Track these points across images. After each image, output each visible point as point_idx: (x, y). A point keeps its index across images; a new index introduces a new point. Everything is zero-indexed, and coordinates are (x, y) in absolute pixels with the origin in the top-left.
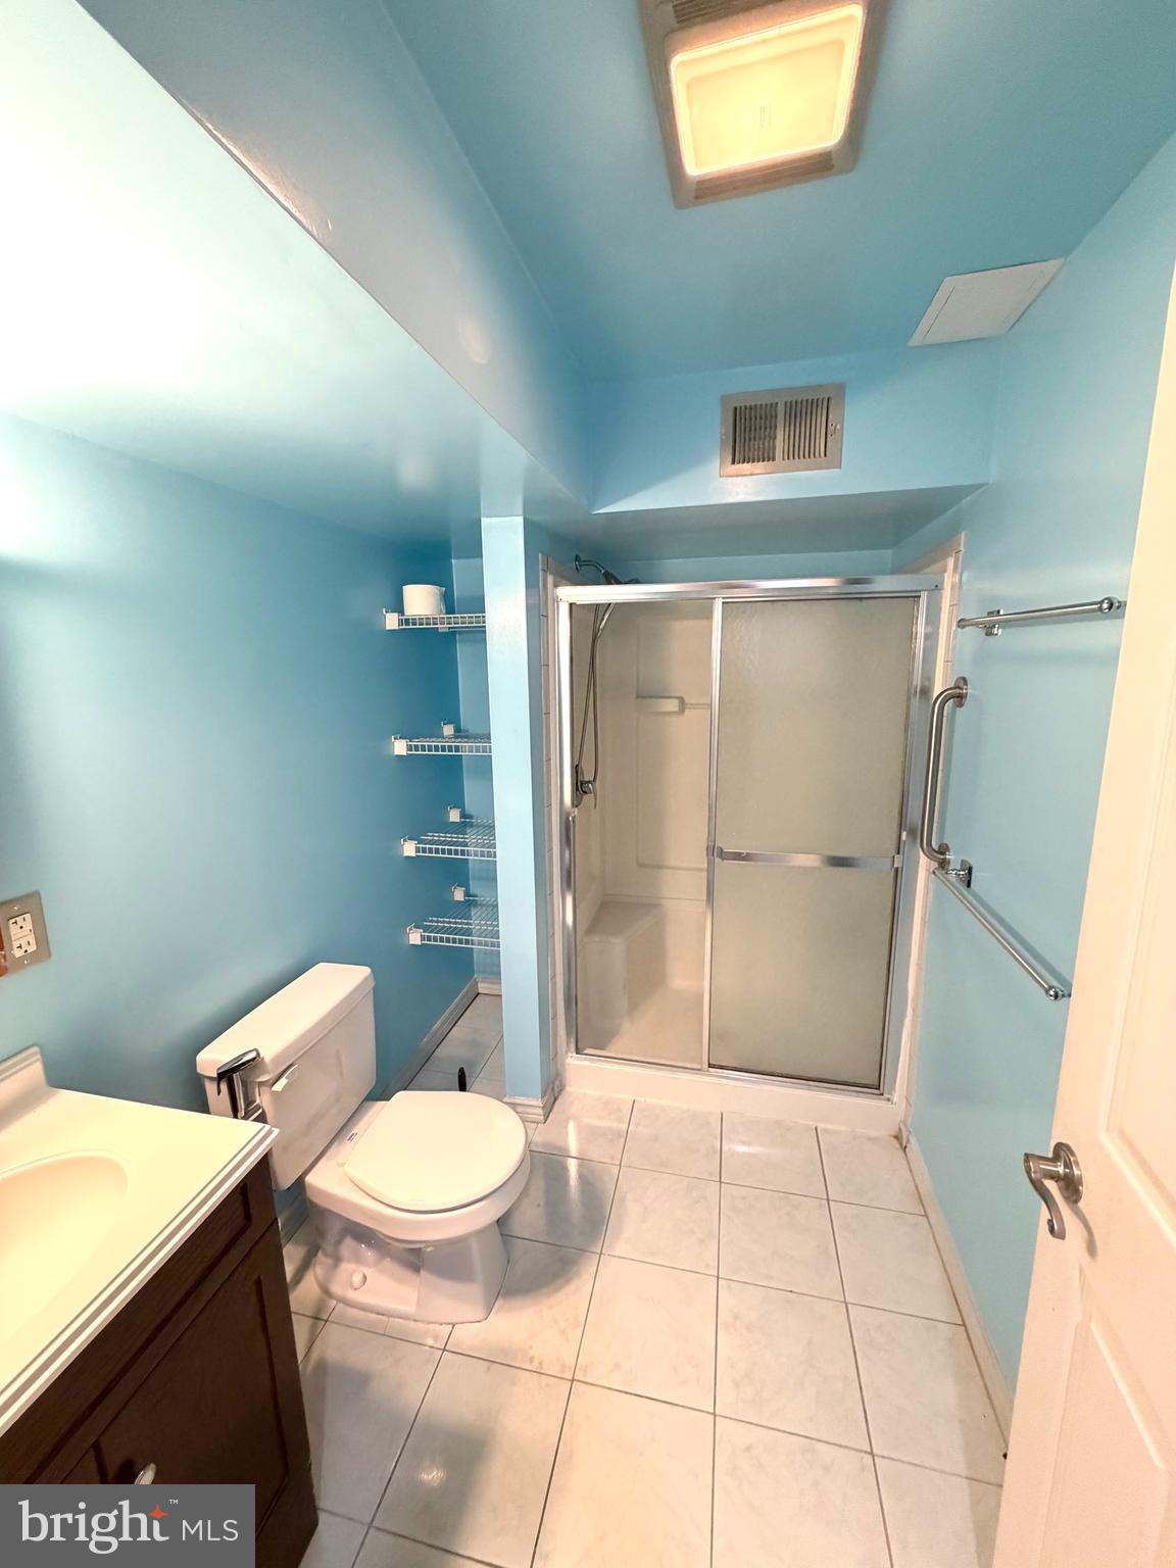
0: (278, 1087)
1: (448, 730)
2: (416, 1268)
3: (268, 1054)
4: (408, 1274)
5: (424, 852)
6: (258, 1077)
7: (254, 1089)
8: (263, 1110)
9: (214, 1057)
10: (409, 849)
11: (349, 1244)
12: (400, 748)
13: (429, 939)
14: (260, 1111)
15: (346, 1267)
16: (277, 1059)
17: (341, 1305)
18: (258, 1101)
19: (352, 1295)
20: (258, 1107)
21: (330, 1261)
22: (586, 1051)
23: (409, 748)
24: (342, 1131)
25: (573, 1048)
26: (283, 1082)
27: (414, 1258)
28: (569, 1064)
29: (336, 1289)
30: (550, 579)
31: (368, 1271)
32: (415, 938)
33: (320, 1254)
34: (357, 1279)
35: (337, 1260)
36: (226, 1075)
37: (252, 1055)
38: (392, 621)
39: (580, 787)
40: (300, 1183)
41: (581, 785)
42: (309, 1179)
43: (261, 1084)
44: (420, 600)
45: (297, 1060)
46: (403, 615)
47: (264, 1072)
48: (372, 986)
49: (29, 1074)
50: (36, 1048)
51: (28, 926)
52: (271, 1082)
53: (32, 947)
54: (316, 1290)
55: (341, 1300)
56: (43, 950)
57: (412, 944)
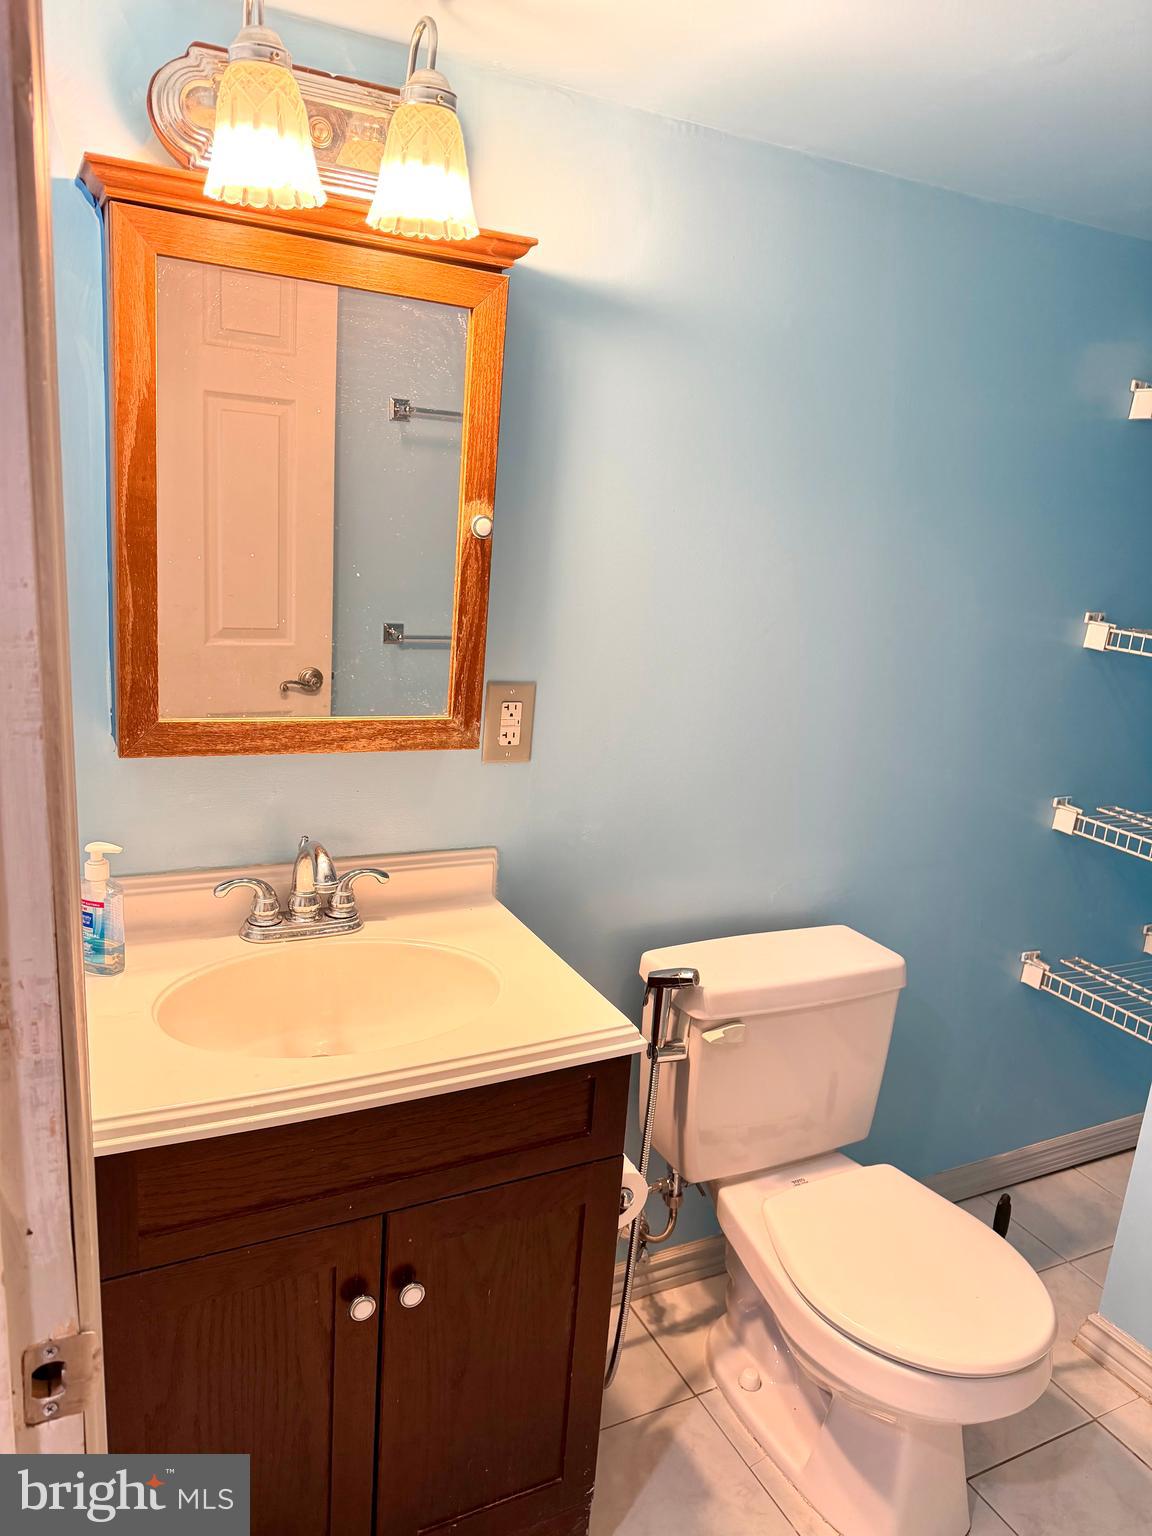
0: (711, 1036)
2: (822, 1418)
3: (709, 985)
4: (810, 1420)
5: (1088, 831)
6: (689, 1010)
7: (684, 1025)
8: (687, 1059)
9: (656, 961)
10: (1064, 819)
11: (756, 1330)
12: (1096, 636)
13: (1055, 985)
14: (683, 1057)
15: (744, 1355)
16: (721, 1000)
17: (718, 1393)
18: (685, 1043)
19: (740, 1397)
20: (682, 1050)
21: (731, 1334)
23: (1112, 639)
24: (792, 1167)
26: (718, 1034)
29: (721, 1368)
31: (768, 1381)
32: (1032, 974)
33: (723, 1319)
34: (749, 1378)
35: (739, 1340)
36: (658, 983)
37: (689, 975)
40: (709, 1191)
42: (725, 1193)
43: (694, 1021)
45: (746, 1018)
47: (701, 1009)
48: (900, 987)
49: (482, 873)
50: (494, 851)
51: (518, 716)
52: (706, 1025)
53: (515, 742)
54: (702, 1356)
55: (722, 1387)
56: (524, 749)
57: (1023, 980)
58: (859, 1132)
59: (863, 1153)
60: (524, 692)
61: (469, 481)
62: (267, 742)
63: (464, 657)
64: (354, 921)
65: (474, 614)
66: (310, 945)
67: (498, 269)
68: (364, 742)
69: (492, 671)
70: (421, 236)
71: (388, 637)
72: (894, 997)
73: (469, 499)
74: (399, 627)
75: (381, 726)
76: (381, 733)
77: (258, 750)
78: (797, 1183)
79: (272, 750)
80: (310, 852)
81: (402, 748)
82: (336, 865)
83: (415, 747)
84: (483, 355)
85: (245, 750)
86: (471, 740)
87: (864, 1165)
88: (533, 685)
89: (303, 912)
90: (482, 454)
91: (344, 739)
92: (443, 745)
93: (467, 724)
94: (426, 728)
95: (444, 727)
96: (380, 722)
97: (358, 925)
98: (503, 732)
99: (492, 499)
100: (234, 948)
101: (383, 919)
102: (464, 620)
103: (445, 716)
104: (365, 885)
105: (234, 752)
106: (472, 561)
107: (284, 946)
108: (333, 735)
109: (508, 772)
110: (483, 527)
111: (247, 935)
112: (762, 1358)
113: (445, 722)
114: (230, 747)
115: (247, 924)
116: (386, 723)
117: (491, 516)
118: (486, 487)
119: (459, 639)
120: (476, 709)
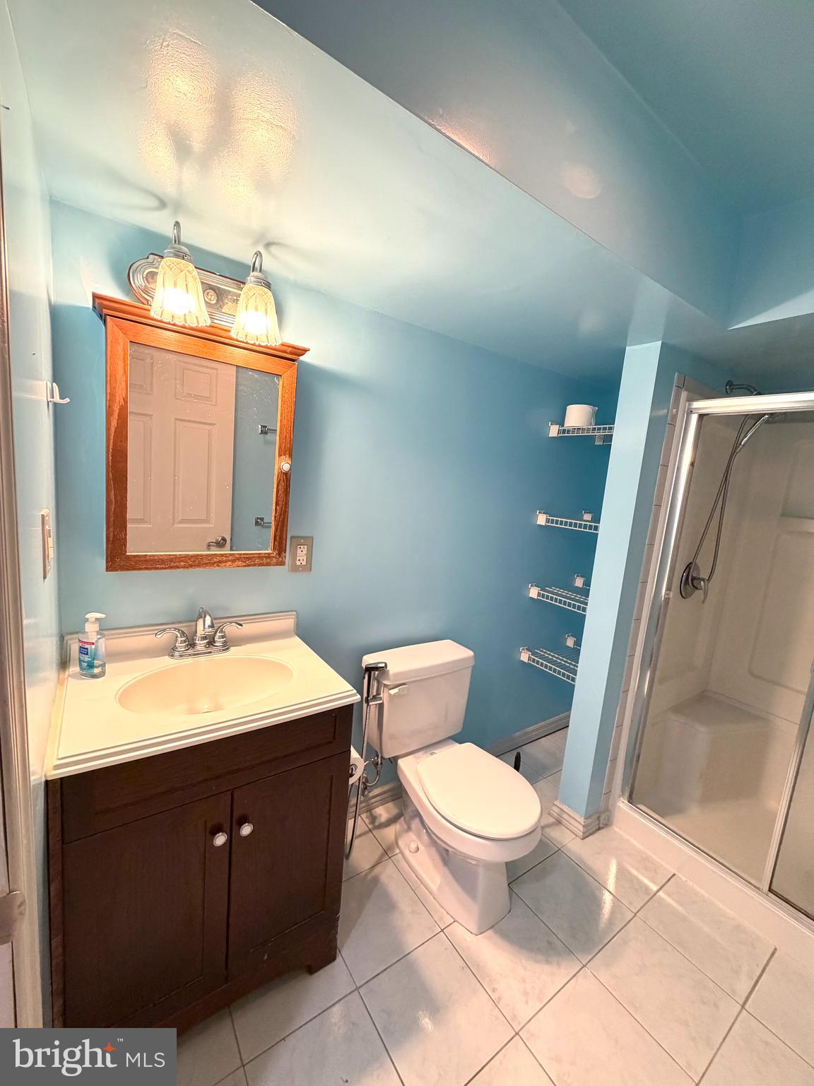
0: (393, 692)
1: (587, 517)
2: (444, 862)
3: (392, 669)
4: (440, 864)
5: (543, 597)
6: (383, 680)
7: (381, 687)
8: (383, 703)
9: (369, 660)
10: (534, 593)
11: (416, 823)
12: (542, 520)
13: (534, 661)
14: (381, 702)
15: (412, 835)
16: (397, 675)
17: (400, 855)
18: (381, 696)
19: (407, 853)
20: (381, 699)
21: (405, 827)
22: (639, 806)
23: (548, 521)
24: (429, 747)
25: (627, 795)
26: (396, 690)
27: (447, 856)
28: (619, 806)
29: (401, 843)
30: (684, 394)
31: (421, 847)
32: (525, 657)
33: (402, 818)
34: (413, 846)
35: (409, 829)
36: (369, 669)
37: (383, 665)
38: (554, 431)
39: (689, 581)
40: (394, 761)
41: (693, 580)
42: (400, 762)
43: (386, 686)
44: (577, 416)
45: (408, 682)
46: (563, 426)
47: (388, 679)
48: (472, 665)
49: (288, 623)
50: (295, 613)
51: (305, 552)
52: (391, 687)
53: (304, 563)
54: (392, 837)
55: (402, 853)
56: (308, 567)
57: (521, 659)
58: (457, 730)
59: (459, 739)
60: (308, 541)
61: (280, 448)
62: (182, 564)
63: (278, 525)
64: (226, 647)
65: (283, 505)
66: (202, 659)
67: (293, 360)
68: (230, 563)
69: (292, 531)
70: (257, 343)
71: (257, 523)
72: (470, 669)
73: (280, 455)
74: (262, 519)
75: (238, 556)
76: (238, 559)
77: (177, 567)
78: (432, 754)
79: (184, 567)
80: (202, 615)
81: (249, 566)
82: (214, 621)
83: (255, 565)
84: (286, 395)
85: (171, 568)
86: (281, 561)
87: (461, 743)
88: (312, 538)
89: (200, 645)
90: (286, 437)
91: (220, 562)
92: (268, 564)
93: (279, 554)
94: (260, 556)
95: (268, 556)
96: (238, 554)
97: (228, 649)
98: (298, 559)
99: (290, 456)
100: (166, 661)
101: (241, 645)
102: (278, 508)
103: (269, 551)
104: (231, 630)
105: (165, 568)
106: (281, 482)
107: (190, 660)
108: (215, 560)
109: (301, 577)
110: (286, 467)
111: (172, 656)
112: (419, 836)
113: (269, 554)
114: (163, 566)
115: (171, 651)
116: (240, 554)
117: (290, 463)
118: (288, 450)
119: (275, 517)
120: (284, 548)
